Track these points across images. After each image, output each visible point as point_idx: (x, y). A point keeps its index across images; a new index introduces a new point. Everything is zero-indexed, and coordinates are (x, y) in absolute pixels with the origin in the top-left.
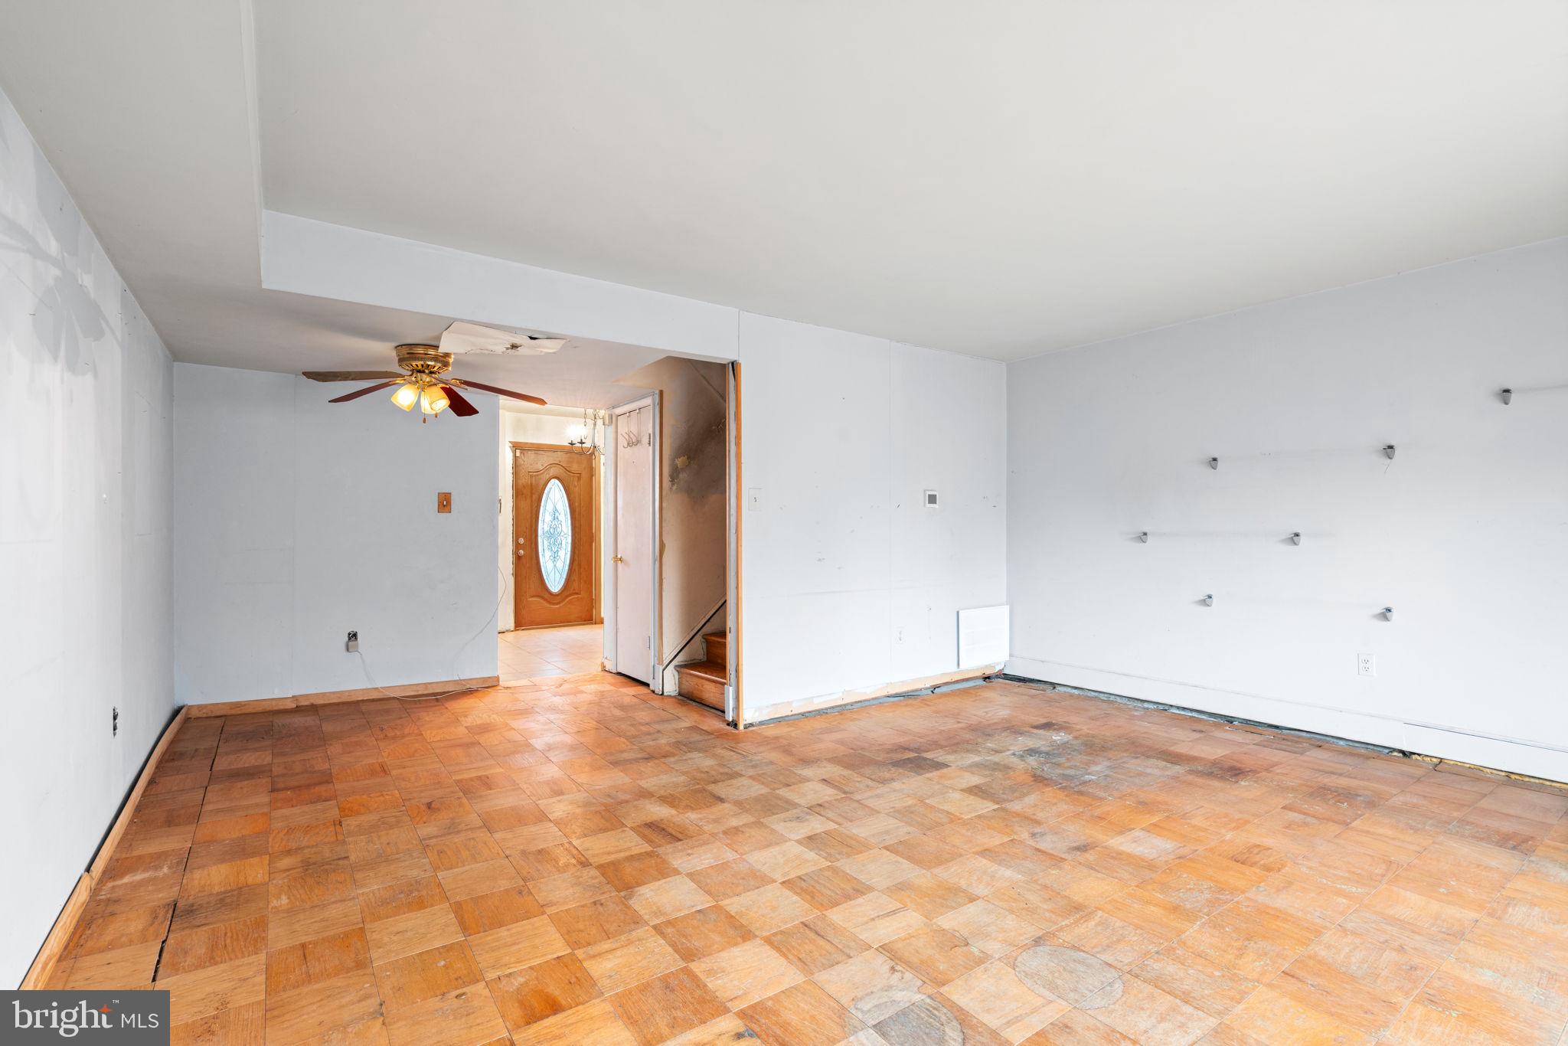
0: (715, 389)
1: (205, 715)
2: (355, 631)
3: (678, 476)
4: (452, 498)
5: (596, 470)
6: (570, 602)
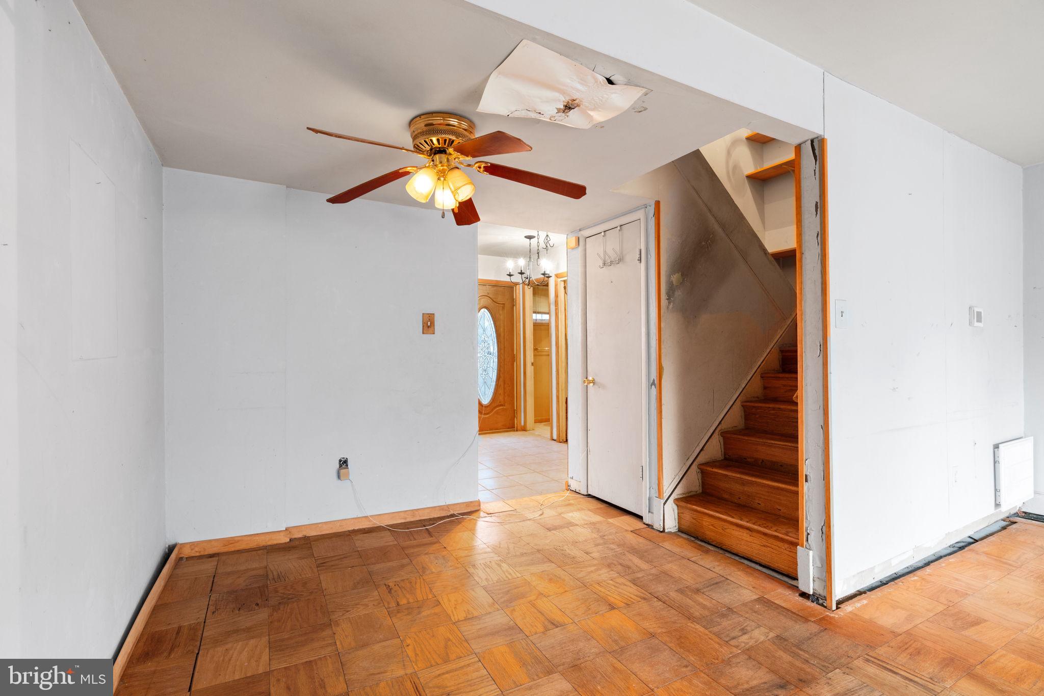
0: (703, 201)
1: (198, 554)
2: (345, 457)
3: (673, 293)
4: (435, 319)
5: (516, 300)
6: (497, 413)
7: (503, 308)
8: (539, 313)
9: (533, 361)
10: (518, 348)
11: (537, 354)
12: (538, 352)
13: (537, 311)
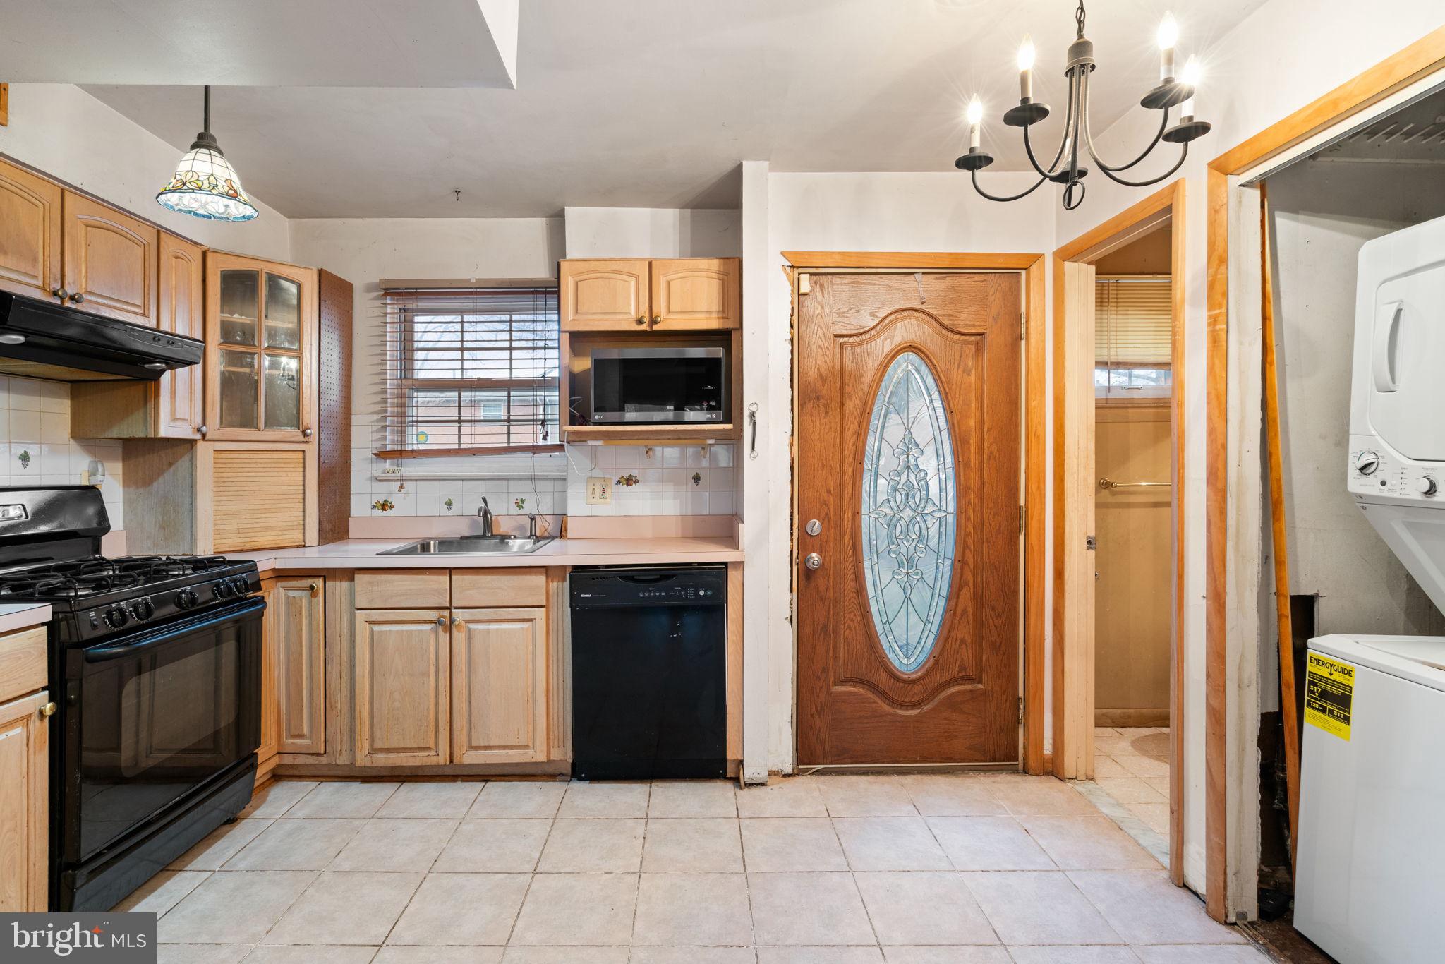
5: (1028, 321)
6: (951, 703)
7: (979, 348)
8: (1118, 365)
9: (1092, 533)
10: (1033, 487)
11: (1111, 500)
12: (1114, 494)
13: (1113, 359)
